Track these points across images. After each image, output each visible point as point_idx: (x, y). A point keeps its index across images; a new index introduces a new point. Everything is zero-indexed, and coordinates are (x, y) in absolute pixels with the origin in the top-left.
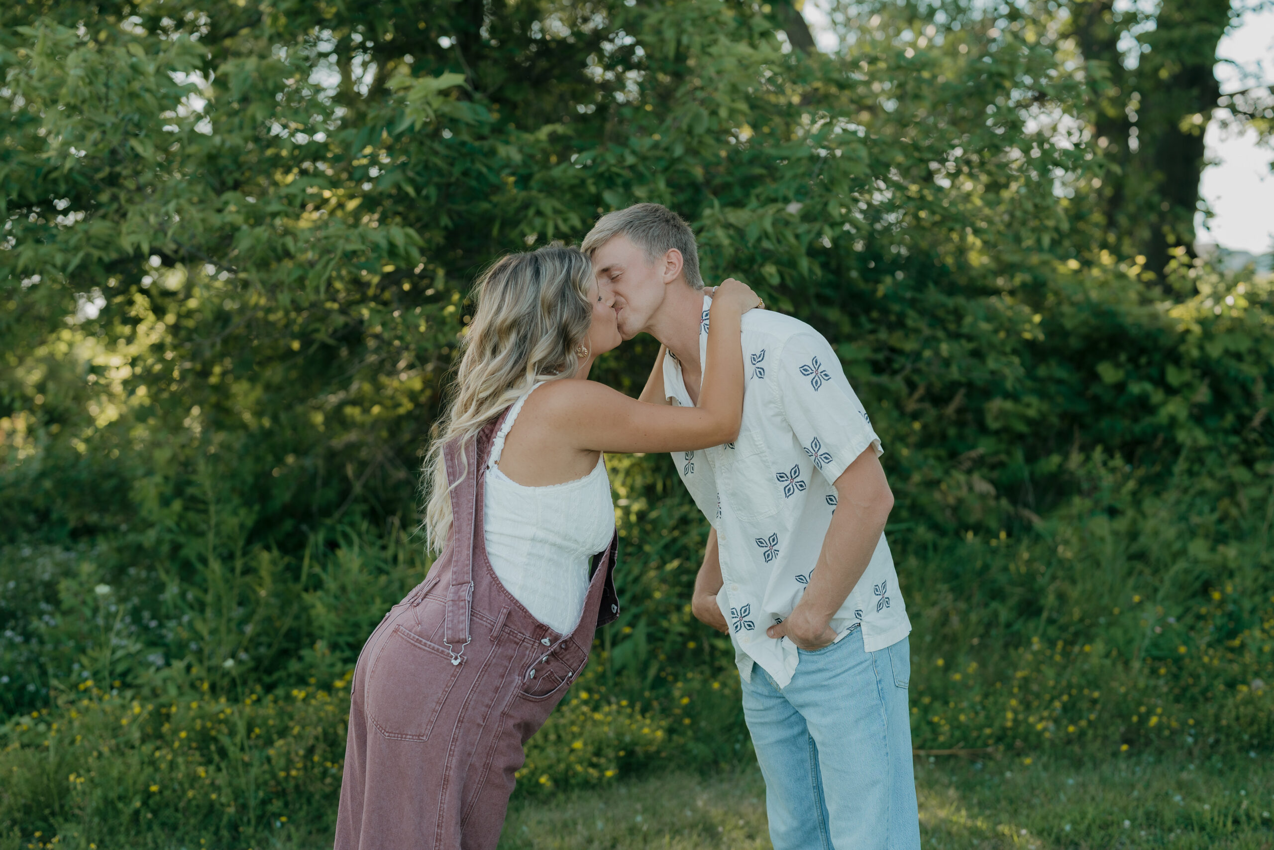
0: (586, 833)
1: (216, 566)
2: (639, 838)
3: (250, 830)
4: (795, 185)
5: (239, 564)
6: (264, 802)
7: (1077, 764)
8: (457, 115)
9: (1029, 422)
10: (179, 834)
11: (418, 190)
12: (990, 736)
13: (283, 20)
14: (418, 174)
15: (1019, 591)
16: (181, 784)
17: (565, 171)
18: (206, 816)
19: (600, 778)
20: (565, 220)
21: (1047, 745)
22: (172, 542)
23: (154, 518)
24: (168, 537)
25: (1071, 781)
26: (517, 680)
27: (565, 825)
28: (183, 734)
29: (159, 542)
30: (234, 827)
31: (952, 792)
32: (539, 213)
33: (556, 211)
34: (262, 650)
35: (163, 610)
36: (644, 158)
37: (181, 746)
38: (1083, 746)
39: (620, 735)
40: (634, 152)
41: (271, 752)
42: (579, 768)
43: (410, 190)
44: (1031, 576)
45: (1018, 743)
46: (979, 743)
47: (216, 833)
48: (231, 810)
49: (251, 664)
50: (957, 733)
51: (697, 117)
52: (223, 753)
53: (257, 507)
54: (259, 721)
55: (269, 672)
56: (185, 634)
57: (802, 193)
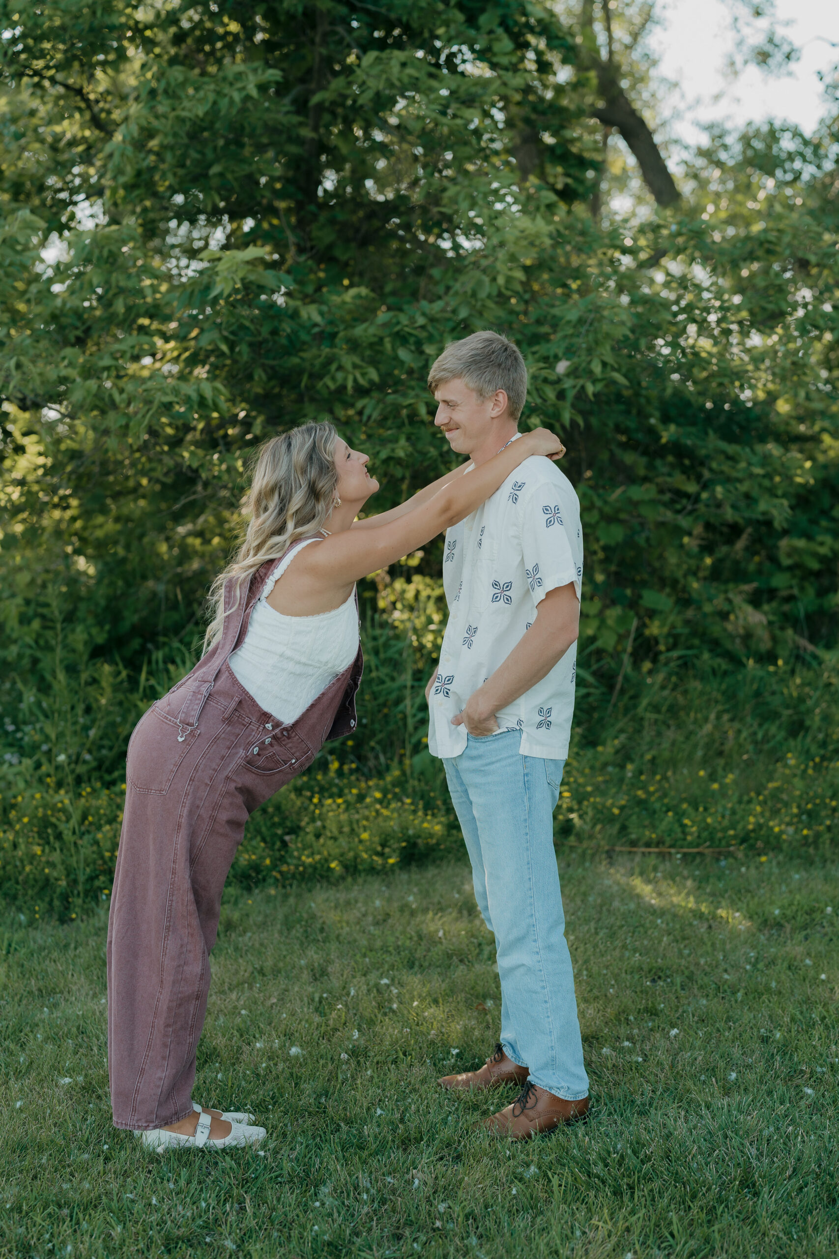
0: (363, 909)
1: (61, 676)
2: (407, 914)
3: (79, 901)
4: (564, 345)
5: (84, 676)
6: (92, 879)
7: (810, 862)
8: (263, 282)
9: (822, 559)
10: (18, 903)
11: (232, 348)
12: (734, 837)
13: (121, 192)
14: (233, 333)
15: (787, 713)
16: (22, 861)
17: (366, 330)
18: (43, 889)
19: (384, 866)
20: (363, 375)
21: (785, 846)
22: (32, 656)
23: (15, 635)
24: (28, 652)
25: (797, 876)
26: (241, 752)
27: (348, 903)
28: (26, 820)
29: (20, 656)
30: (65, 898)
31: (689, 883)
32: (340, 368)
33: (355, 366)
34: (104, 752)
35: (21, 716)
36: (432, 320)
37: (22, 829)
38: (817, 848)
39: (404, 829)
40: (424, 314)
41: (99, 836)
42: (365, 856)
43: (224, 348)
44: (801, 699)
45: (760, 844)
46: (724, 843)
47: (51, 903)
48: (63, 883)
49: (94, 764)
50: (705, 834)
51: (480, 283)
52: (59, 836)
53: (107, 627)
54: (92, 811)
55: (110, 771)
56: (38, 737)
57: (570, 352)
